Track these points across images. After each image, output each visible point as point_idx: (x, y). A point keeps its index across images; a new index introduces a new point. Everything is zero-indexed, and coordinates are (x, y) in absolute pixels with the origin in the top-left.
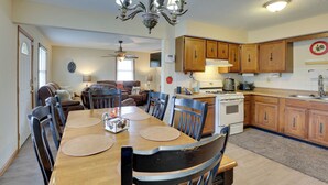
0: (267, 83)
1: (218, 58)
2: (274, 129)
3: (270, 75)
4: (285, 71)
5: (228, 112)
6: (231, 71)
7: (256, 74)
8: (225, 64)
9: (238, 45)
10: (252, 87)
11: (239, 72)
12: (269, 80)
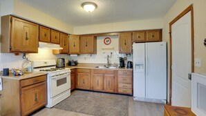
0: (85, 60)
1: (51, 42)
2: (88, 89)
3: (86, 56)
4: (93, 53)
5: (58, 85)
6: (62, 52)
7: (78, 55)
8: (58, 48)
9: (67, 34)
10: (76, 64)
11: (68, 54)
12: (85, 59)
